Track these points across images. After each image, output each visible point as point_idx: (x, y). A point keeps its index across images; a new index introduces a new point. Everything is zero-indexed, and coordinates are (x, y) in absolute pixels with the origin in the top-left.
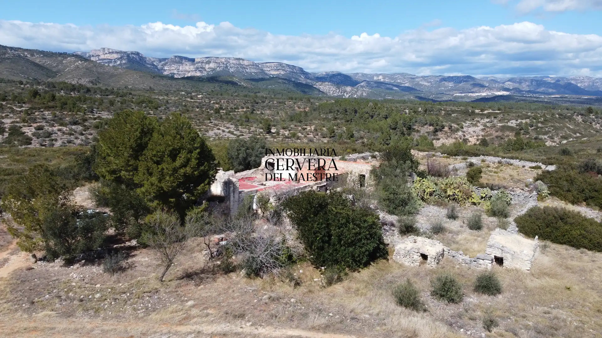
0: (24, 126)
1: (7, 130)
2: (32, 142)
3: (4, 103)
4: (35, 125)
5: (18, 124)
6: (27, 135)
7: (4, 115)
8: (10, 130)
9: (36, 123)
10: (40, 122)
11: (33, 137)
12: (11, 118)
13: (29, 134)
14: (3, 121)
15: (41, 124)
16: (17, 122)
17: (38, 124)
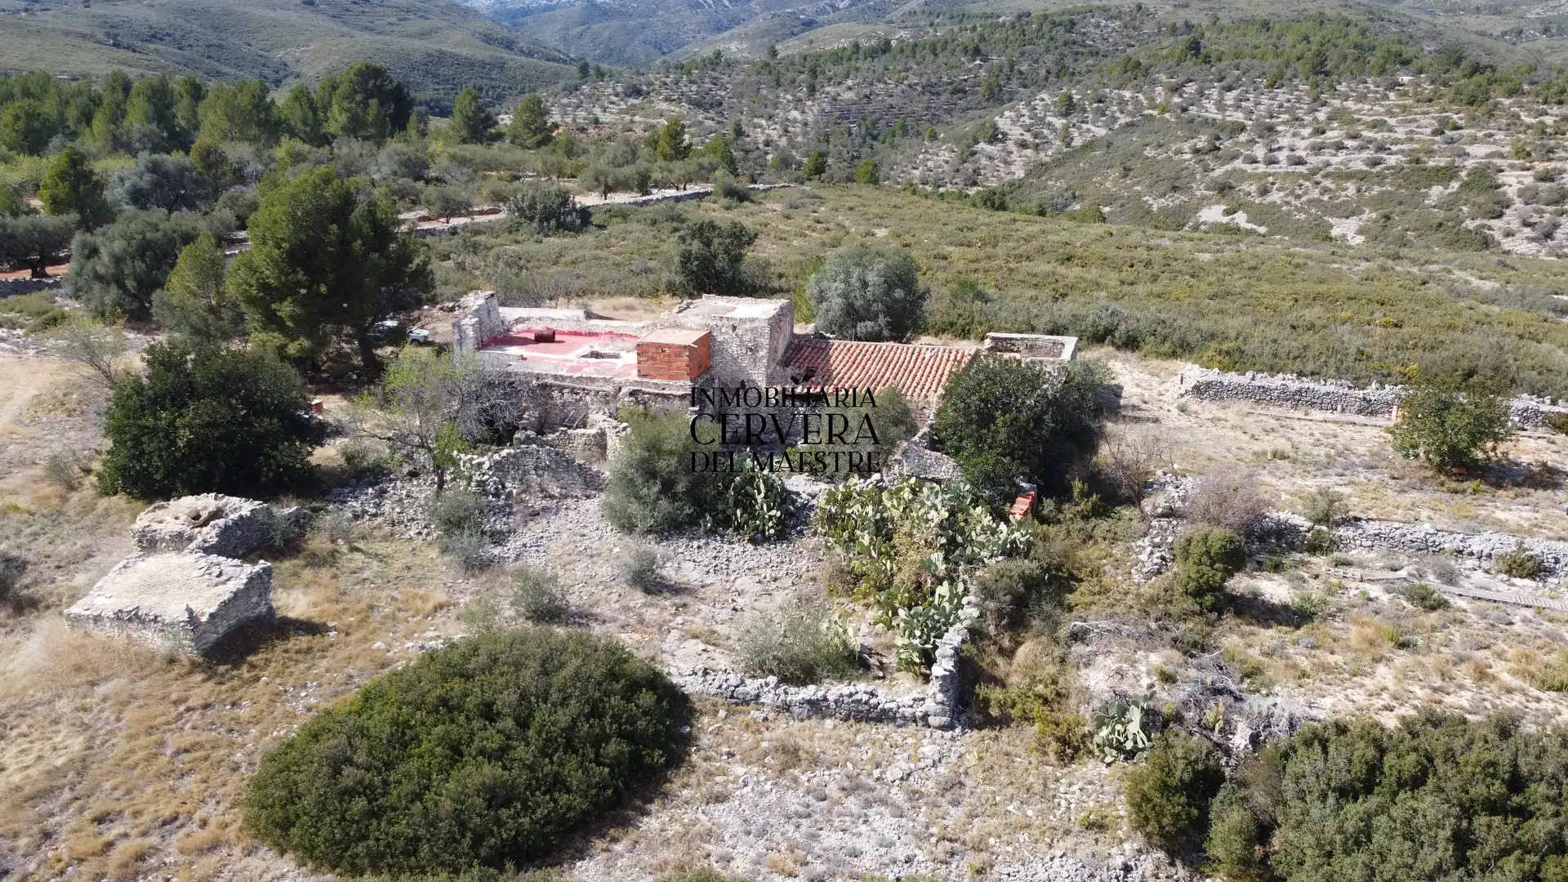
0: (1512, 167)
1: (1463, 174)
2: (1507, 211)
3: (1507, 102)
4: (1540, 166)
5: (1498, 162)
6: (1505, 193)
7: (1480, 134)
8: (1469, 175)
9: (1550, 160)
10: (1561, 159)
11: (1517, 200)
12: (1495, 143)
13: (1511, 192)
14: (1469, 149)
15: (1559, 165)
16: (1501, 156)
17: (1551, 165)
